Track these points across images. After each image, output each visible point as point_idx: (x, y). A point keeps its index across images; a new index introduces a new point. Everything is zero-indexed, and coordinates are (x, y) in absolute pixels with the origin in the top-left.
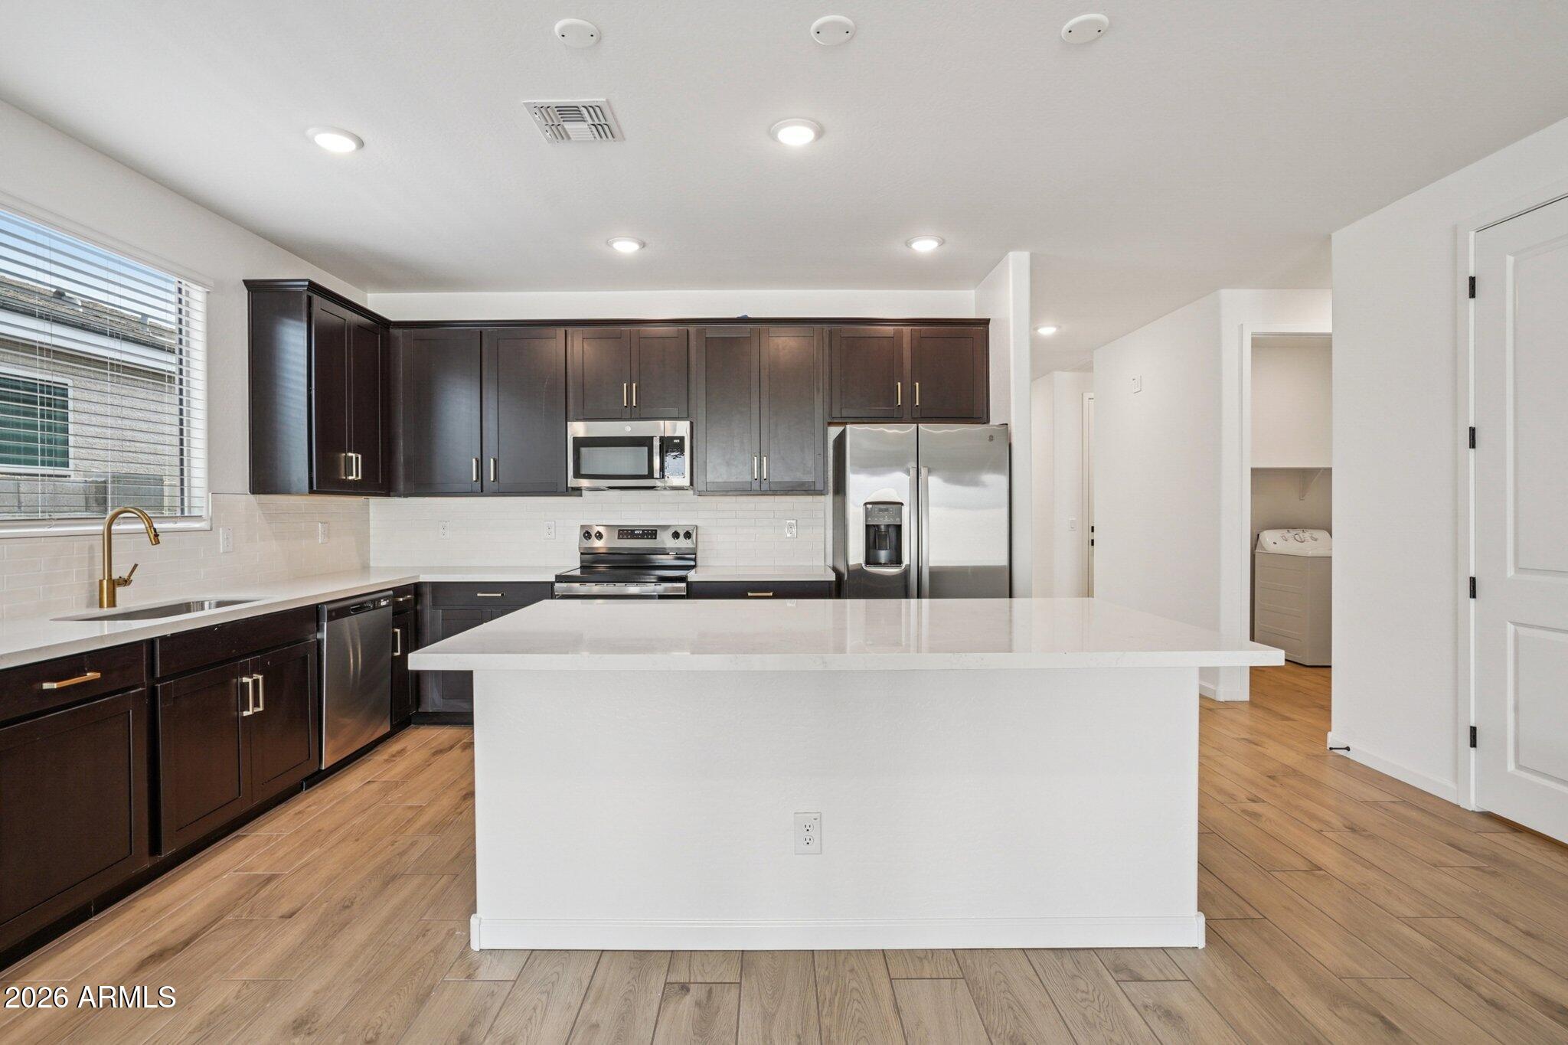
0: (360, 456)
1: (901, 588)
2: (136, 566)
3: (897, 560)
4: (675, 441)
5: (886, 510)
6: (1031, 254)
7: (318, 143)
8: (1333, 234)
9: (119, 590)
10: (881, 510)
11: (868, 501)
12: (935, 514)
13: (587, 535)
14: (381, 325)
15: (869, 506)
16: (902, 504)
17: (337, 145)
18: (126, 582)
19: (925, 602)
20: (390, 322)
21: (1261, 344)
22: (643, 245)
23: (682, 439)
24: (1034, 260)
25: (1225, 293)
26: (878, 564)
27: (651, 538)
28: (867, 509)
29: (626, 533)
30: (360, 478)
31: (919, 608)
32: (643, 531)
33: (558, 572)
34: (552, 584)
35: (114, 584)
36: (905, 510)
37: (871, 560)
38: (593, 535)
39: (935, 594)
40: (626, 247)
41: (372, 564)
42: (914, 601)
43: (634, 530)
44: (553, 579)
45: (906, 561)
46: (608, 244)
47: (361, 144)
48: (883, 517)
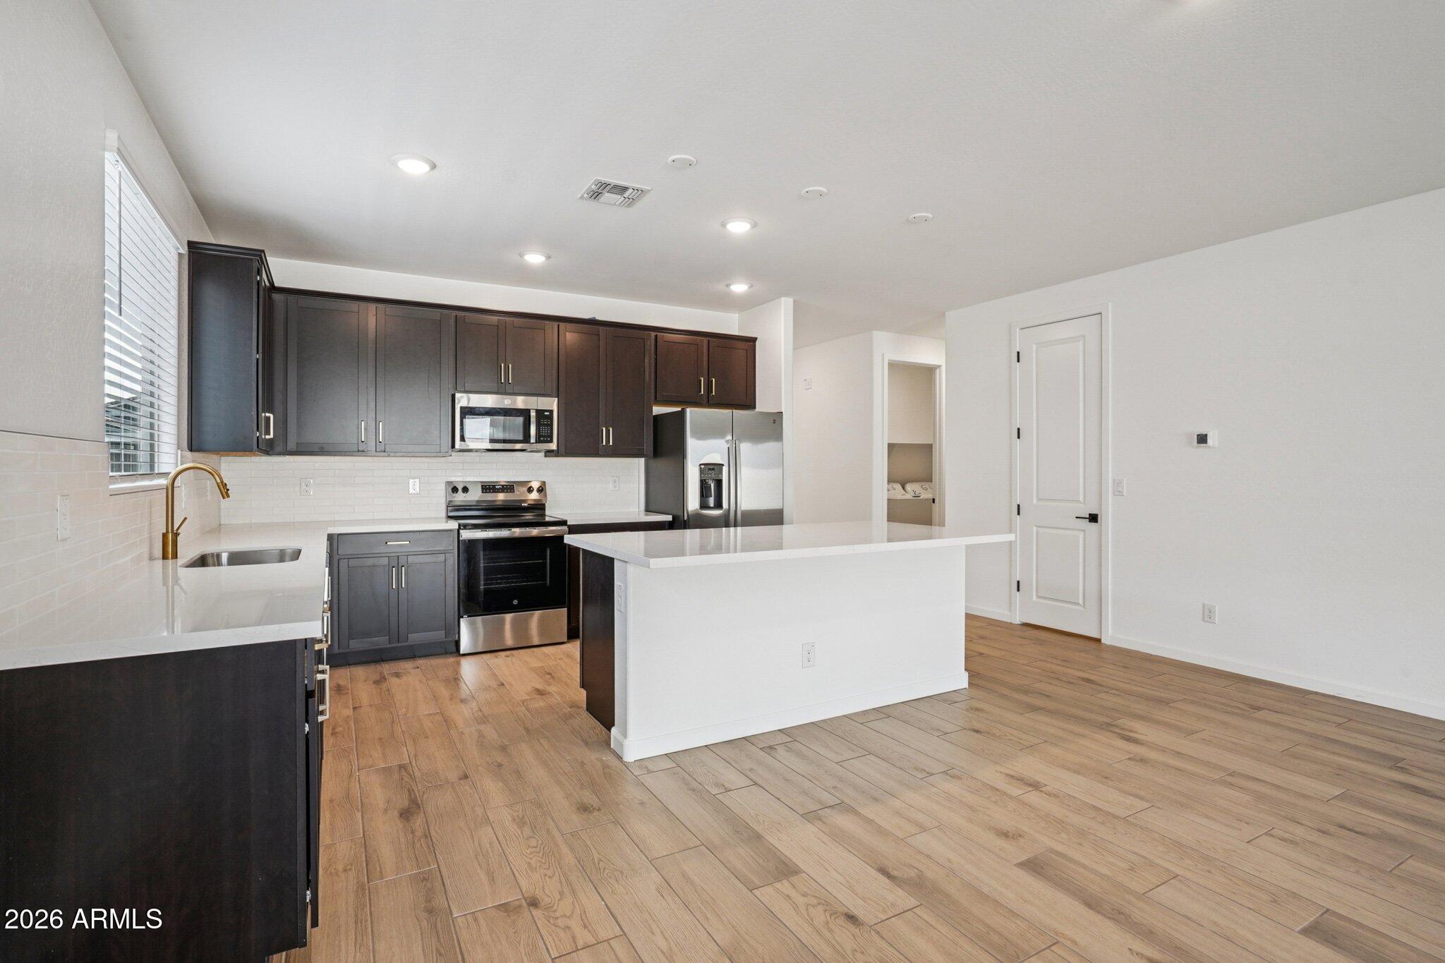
1: (725, 522)
3: (719, 505)
4: (546, 413)
5: (713, 469)
6: (794, 301)
7: (401, 167)
8: (947, 313)
10: (710, 469)
11: (702, 463)
12: (745, 473)
13: (455, 490)
15: (702, 466)
16: (723, 465)
19: (739, 529)
20: (274, 287)
21: (894, 366)
22: (548, 257)
23: (551, 412)
24: (796, 305)
25: (876, 333)
26: (708, 508)
27: (511, 492)
28: (701, 468)
29: (488, 488)
31: (736, 533)
32: (503, 486)
34: (457, 531)
36: (725, 469)
37: (704, 505)
38: (460, 489)
39: (744, 524)
40: (535, 259)
42: (732, 529)
43: (495, 486)
44: (456, 527)
45: (725, 505)
48: (711, 474)
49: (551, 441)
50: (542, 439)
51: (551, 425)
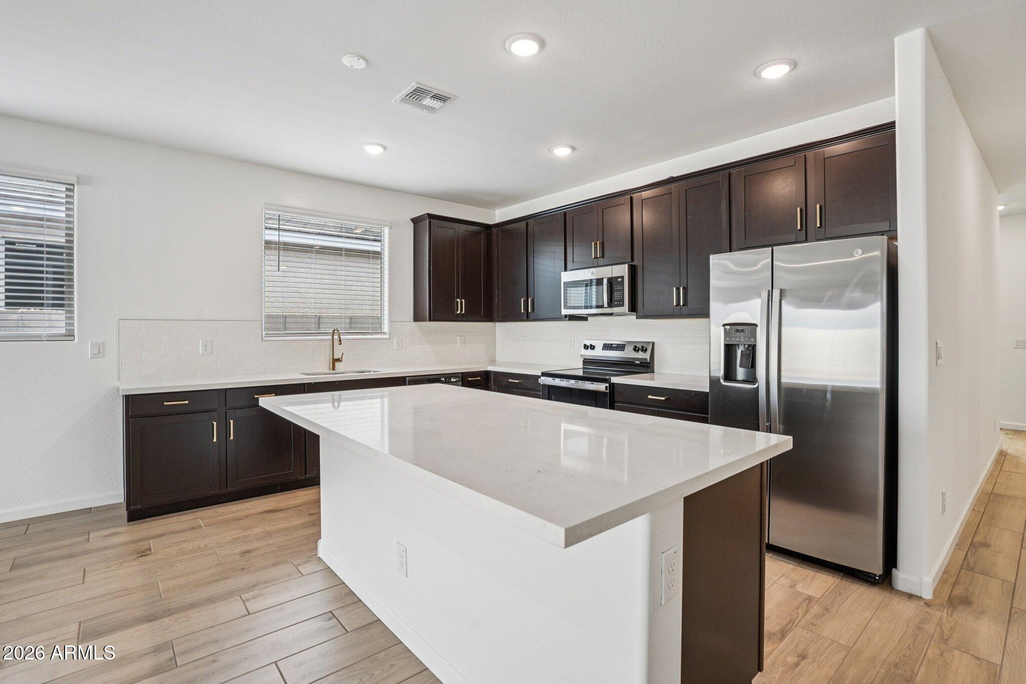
0: (463, 300)
2: (343, 354)
3: (752, 378)
4: (619, 280)
5: (743, 331)
9: (337, 364)
10: (737, 331)
11: (726, 322)
13: (586, 347)
14: (487, 228)
15: (727, 327)
16: (756, 326)
17: (374, 150)
18: (338, 360)
20: (491, 225)
22: (574, 149)
23: (622, 277)
26: (735, 380)
27: (621, 350)
28: (725, 330)
29: (608, 346)
30: (463, 312)
32: (618, 345)
33: (544, 370)
34: (539, 377)
35: (335, 360)
36: (759, 331)
37: (729, 378)
38: (588, 348)
40: (564, 152)
41: (497, 360)
43: (612, 344)
44: (540, 375)
45: (762, 380)
46: (551, 152)
47: (385, 148)
48: (740, 338)
49: (623, 305)
50: (616, 303)
51: (623, 290)
